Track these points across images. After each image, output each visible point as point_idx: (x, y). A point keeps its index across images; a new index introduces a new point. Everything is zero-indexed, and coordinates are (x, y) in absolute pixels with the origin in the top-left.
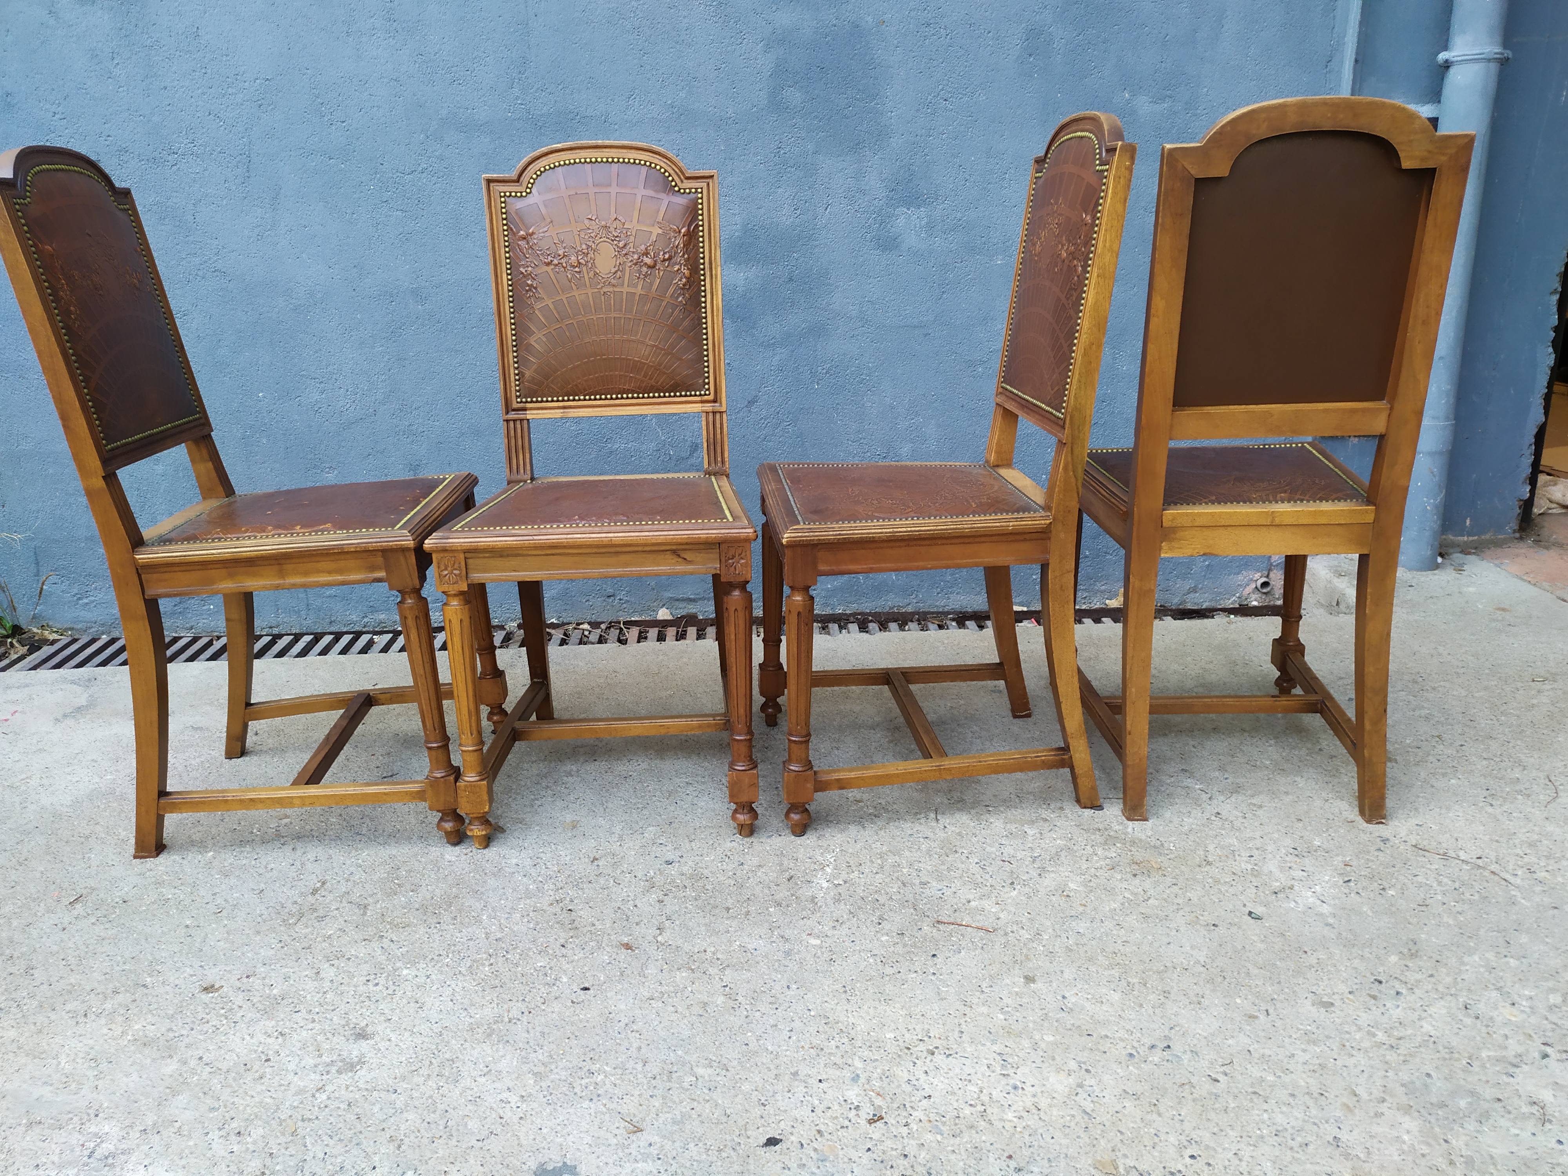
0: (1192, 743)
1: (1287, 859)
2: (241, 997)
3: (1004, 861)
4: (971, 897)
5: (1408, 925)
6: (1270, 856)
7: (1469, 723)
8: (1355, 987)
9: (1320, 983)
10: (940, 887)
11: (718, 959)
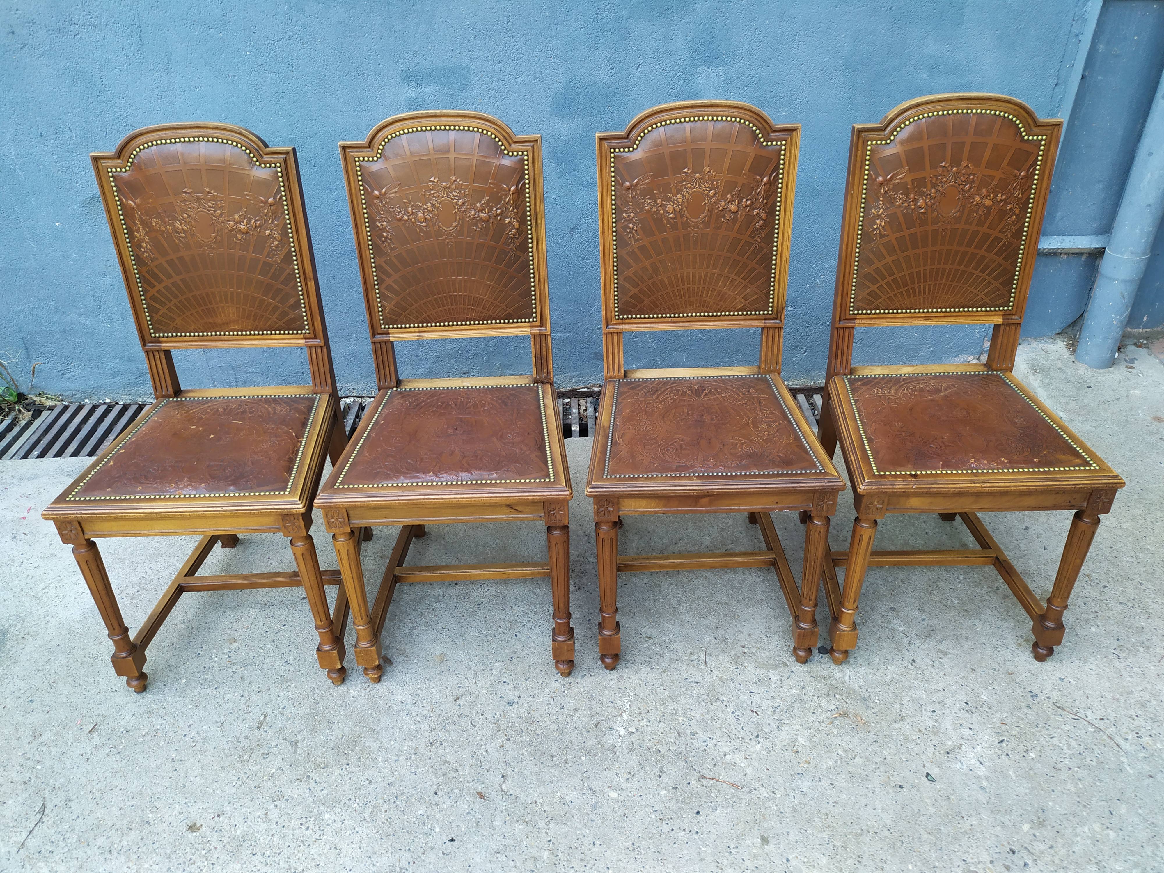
0: (901, 576)
1: (960, 715)
2: (215, 837)
3: (752, 711)
4: (727, 750)
5: (1041, 792)
6: (948, 711)
7: (1113, 560)
8: (995, 856)
9: (971, 851)
10: (705, 738)
11: (545, 811)
